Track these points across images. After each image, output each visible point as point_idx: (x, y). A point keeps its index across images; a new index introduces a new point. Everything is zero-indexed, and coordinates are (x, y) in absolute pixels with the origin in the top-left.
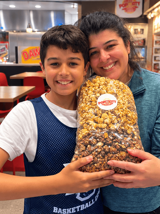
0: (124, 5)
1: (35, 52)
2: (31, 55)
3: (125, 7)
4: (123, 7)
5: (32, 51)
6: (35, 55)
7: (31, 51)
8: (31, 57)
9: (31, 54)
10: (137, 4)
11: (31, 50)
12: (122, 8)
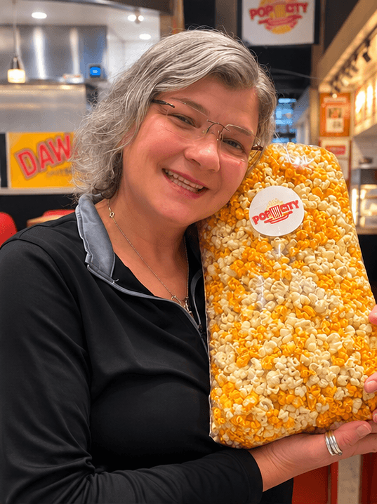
0: (262, 12)
1: (57, 149)
2: (43, 161)
3: (265, 18)
4: (261, 16)
5: (47, 148)
6: (55, 159)
7: (42, 148)
8: (45, 167)
9: (45, 157)
10: (301, 9)
11: (44, 145)
12: (257, 18)
